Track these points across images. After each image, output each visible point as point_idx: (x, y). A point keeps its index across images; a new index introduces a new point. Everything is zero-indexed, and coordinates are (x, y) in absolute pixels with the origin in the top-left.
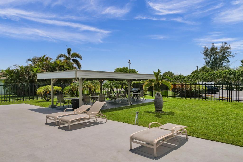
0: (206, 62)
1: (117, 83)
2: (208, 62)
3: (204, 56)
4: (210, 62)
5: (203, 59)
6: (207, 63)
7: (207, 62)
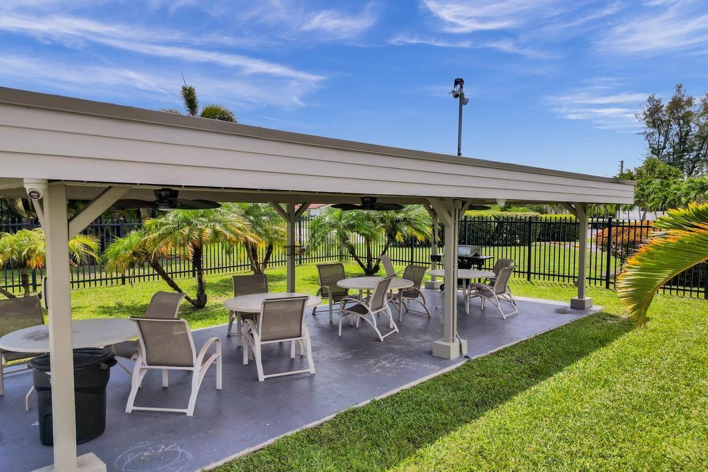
0: (650, 147)
1: (368, 218)
2: (659, 145)
3: (645, 126)
4: (664, 148)
5: (643, 137)
6: (656, 151)
7: (656, 146)
